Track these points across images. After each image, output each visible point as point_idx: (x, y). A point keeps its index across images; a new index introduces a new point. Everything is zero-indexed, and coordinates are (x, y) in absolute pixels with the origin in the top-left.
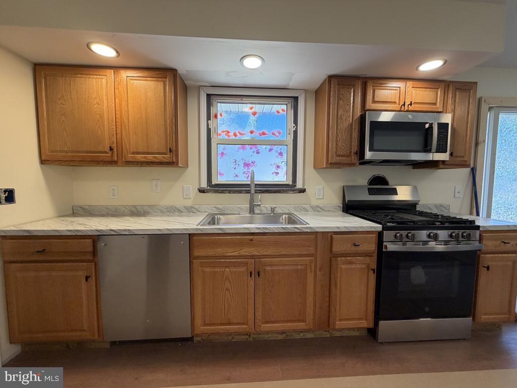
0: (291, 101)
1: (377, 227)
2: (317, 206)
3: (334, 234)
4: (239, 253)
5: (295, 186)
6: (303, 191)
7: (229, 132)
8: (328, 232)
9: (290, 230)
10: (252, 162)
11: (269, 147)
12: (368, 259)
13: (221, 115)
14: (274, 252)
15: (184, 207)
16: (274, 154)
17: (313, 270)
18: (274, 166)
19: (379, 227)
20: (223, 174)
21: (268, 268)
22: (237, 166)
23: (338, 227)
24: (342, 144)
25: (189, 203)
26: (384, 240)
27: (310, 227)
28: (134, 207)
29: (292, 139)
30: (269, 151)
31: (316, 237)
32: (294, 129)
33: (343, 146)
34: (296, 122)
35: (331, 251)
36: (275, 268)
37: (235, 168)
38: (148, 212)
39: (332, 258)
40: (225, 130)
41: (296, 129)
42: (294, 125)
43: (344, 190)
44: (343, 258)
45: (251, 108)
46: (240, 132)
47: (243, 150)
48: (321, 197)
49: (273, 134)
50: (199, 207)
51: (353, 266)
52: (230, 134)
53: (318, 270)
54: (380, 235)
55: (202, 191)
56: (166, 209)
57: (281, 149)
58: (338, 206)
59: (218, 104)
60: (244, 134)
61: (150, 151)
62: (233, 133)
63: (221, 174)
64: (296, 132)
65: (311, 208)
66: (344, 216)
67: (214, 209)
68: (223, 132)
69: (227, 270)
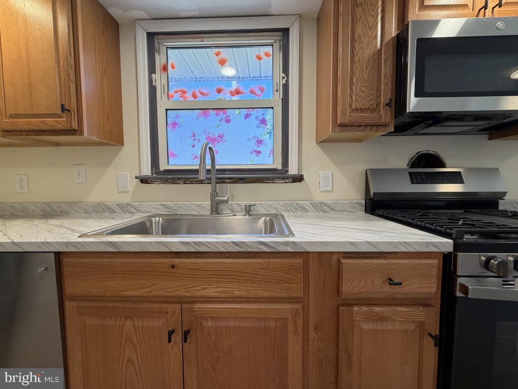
0: (278, 38)
1: (441, 243)
2: (322, 203)
3: (344, 258)
4: (150, 292)
5: (287, 171)
6: (299, 179)
7: (184, 92)
8: (332, 253)
9: (251, 247)
10: (219, 136)
11: (245, 112)
12: (419, 313)
13: (173, 67)
14: (220, 292)
15: (117, 204)
16: (253, 122)
17: (300, 329)
18: (254, 141)
19: (445, 244)
20: (177, 156)
21: (210, 324)
22: (195, 142)
23: (352, 244)
24: (362, 89)
25: (126, 199)
26: (459, 273)
27: (294, 243)
28: (48, 204)
29: (281, 97)
30: (245, 119)
31: (306, 264)
32: (284, 81)
33: (363, 92)
34: (286, 70)
35: (338, 292)
36: (223, 324)
37: (193, 146)
38: (66, 212)
39: (341, 308)
40: (179, 89)
41: (287, 81)
42: (284, 75)
43: (369, 176)
44: (365, 308)
45: (218, 54)
46: (202, 91)
47: (206, 118)
48: (330, 188)
49: (252, 92)
50: (139, 204)
51: (388, 326)
52: (186, 94)
53: (311, 329)
54: (448, 262)
55: (144, 180)
56: (92, 207)
57: (263, 114)
58: (358, 203)
59: (170, 51)
60: (208, 94)
61: (35, 112)
62: (191, 94)
63: (173, 155)
64: (286, 87)
65: (311, 206)
66: (367, 219)
67: (161, 207)
68: (176, 92)
69: (129, 323)
